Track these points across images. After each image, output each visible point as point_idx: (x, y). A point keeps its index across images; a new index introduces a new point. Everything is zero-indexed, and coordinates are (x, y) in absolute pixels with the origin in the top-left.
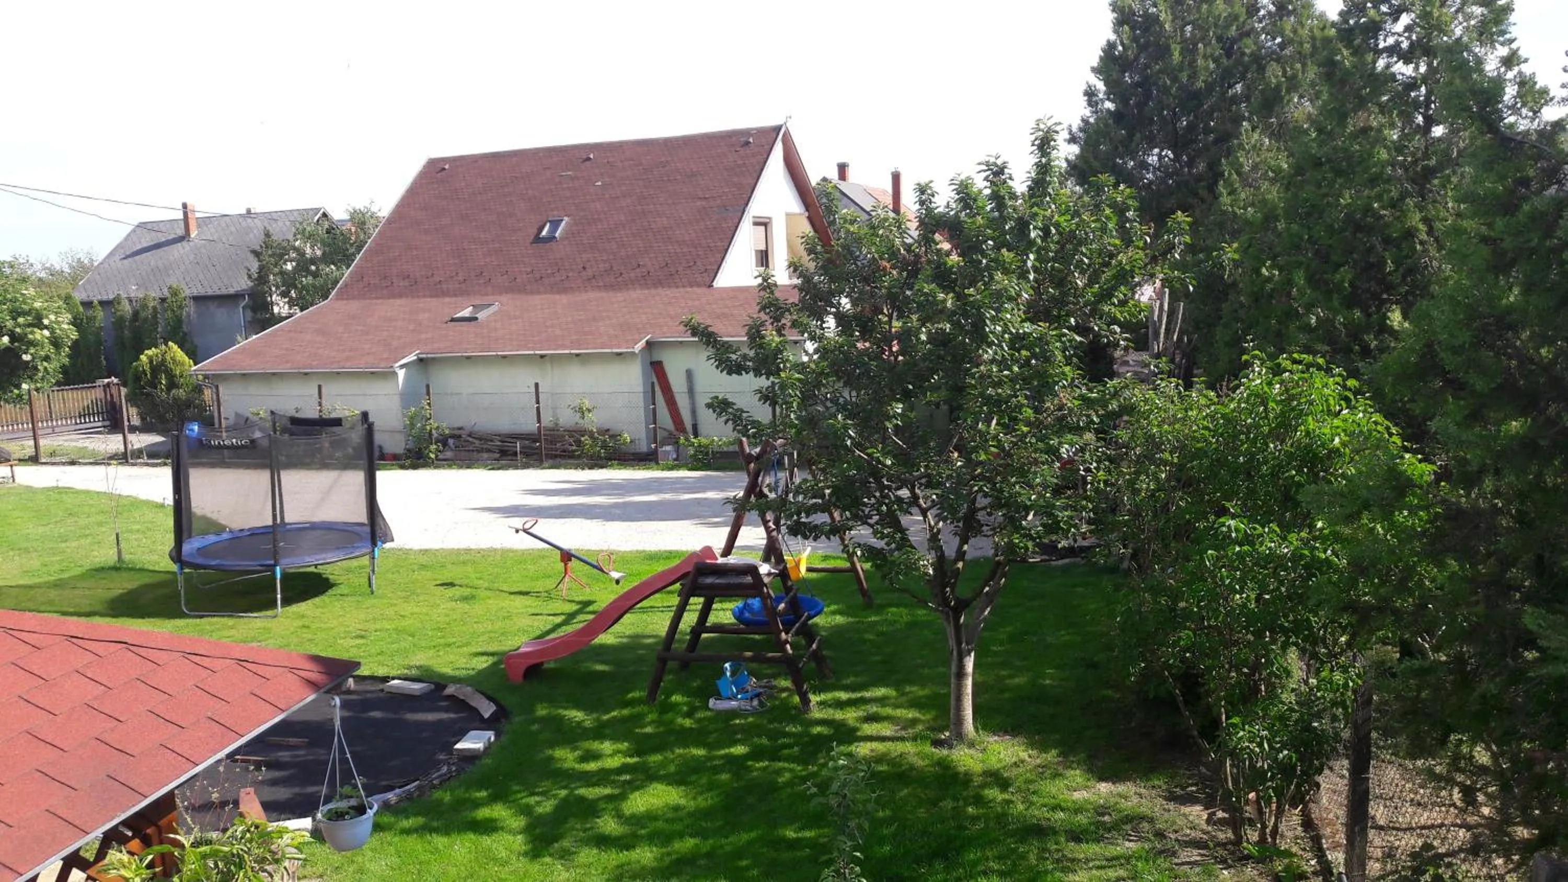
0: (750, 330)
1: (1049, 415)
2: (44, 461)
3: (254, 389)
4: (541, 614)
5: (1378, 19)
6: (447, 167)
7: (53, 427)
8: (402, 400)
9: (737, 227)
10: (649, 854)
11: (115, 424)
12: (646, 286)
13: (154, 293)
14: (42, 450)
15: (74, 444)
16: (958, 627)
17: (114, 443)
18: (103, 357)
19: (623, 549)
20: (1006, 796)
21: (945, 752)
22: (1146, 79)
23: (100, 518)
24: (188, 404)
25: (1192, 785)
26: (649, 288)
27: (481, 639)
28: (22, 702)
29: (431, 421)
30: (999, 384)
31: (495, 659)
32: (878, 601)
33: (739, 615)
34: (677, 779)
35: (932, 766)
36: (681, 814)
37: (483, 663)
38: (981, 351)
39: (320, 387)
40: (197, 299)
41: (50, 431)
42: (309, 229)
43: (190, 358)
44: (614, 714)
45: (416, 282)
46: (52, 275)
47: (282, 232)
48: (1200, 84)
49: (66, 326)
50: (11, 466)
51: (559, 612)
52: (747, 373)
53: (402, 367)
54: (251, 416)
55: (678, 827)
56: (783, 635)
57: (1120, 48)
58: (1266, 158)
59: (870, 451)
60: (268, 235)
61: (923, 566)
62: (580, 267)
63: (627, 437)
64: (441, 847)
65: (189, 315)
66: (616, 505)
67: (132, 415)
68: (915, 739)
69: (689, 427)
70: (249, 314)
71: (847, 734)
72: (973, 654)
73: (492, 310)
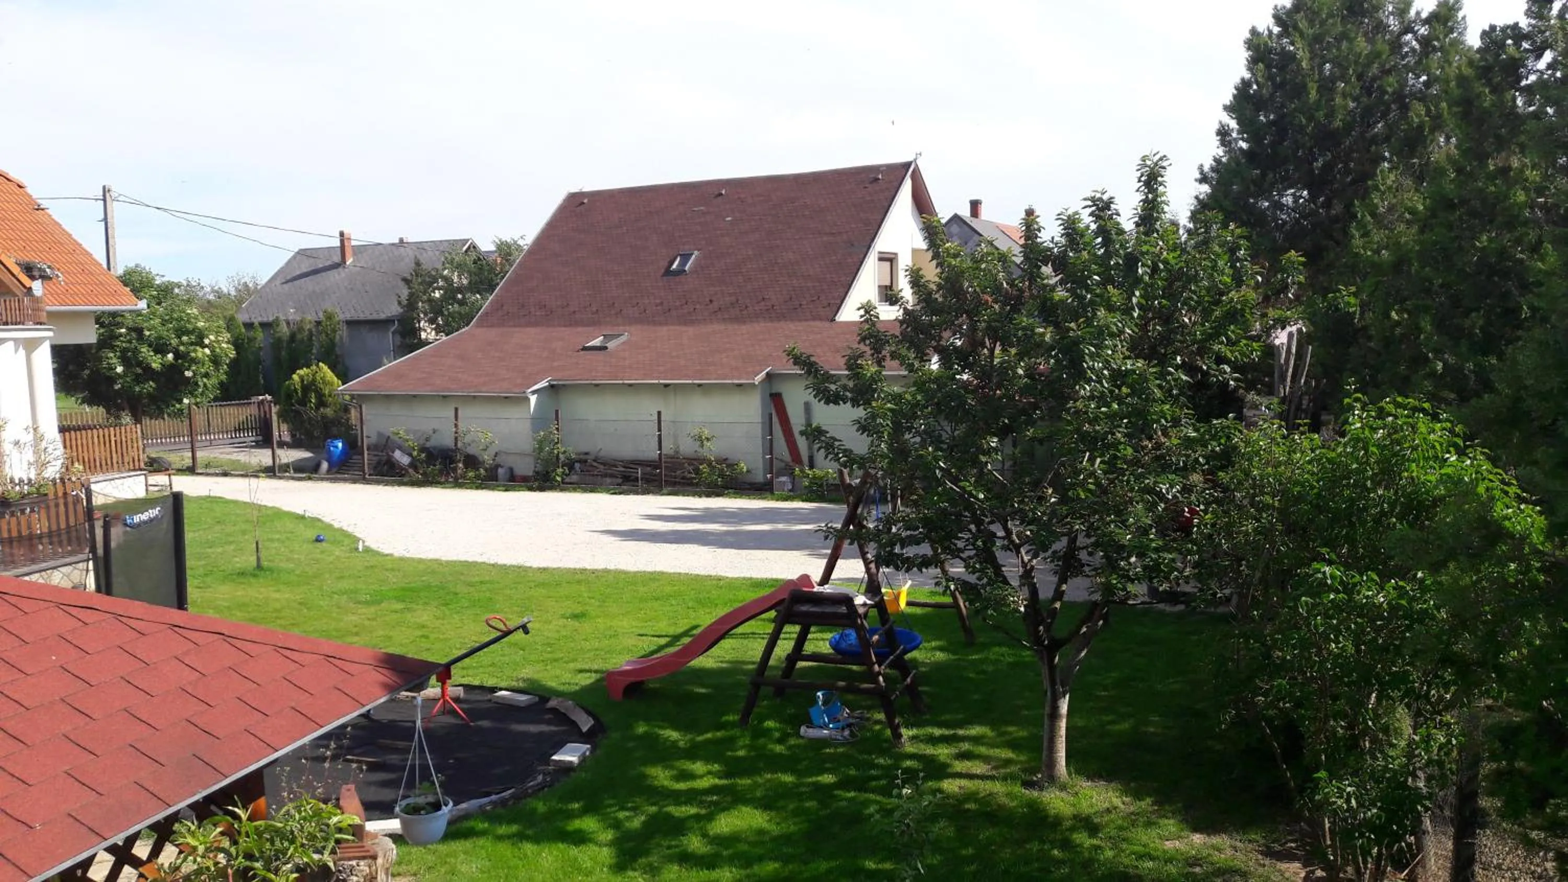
0: (849, 360)
1: (1146, 454)
2: (200, 471)
3: (396, 410)
4: (646, 635)
5: (1517, 56)
6: (586, 201)
7: (211, 440)
8: (533, 424)
9: (862, 263)
10: (728, 874)
11: (265, 440)
12: (771, 320)
13: (311, 317)
14: (199, 460)
15: (228, 457)
16: (1052, 667)
17: (263, 457)
18: (261, 376)
19: (730, 575)
20: (1095, 842)
21: (1035, 794)
22: (1281, 117)
23: (244, 527)
24: (336, 422)
25: (1292, 841)
26: (772, 321)
27: (587, 656)
28: (124, 683)
29: (559, 445)
30: (1094, 421)
31: (598, 676)
32: (981, 639)
33: (835, 645)
34: (765, 804)
35: (1021, 807)
36: (767, 838)
37: (586, 680)
38: (1077, 387)
39: (456, 410)
40: (350, 323)
41: (208, 444)
42: (457, 259)
43: (338, 378)
44: (709, 735)
45: (552, 312)
46: (219, 298)
47: (430, 261)
48: (1338, 123)
49: (224, 345)
50: (169, 475)
51: (664, 634)
52: (845, 403)
53: (534, 392)
54: (392, 437)
55: (759, 851)
56: (876, 667)
57: (1255, 87)
58: (1403, 199)
59: (962, 484)
60: (418, 264)
61: (1013, 602)
62: (707, 300)
63: (744, 467)
64: (529, 853)
65: (341, 338)
66: (727, 533)
67: (281, 431)
68: (1005, 779)
69: (805, 459)
70: (398, 338)
71: (938, 770)
72: (1067, 696)
73: (623, 339)
